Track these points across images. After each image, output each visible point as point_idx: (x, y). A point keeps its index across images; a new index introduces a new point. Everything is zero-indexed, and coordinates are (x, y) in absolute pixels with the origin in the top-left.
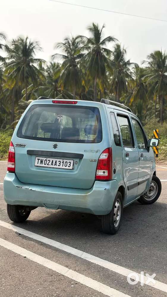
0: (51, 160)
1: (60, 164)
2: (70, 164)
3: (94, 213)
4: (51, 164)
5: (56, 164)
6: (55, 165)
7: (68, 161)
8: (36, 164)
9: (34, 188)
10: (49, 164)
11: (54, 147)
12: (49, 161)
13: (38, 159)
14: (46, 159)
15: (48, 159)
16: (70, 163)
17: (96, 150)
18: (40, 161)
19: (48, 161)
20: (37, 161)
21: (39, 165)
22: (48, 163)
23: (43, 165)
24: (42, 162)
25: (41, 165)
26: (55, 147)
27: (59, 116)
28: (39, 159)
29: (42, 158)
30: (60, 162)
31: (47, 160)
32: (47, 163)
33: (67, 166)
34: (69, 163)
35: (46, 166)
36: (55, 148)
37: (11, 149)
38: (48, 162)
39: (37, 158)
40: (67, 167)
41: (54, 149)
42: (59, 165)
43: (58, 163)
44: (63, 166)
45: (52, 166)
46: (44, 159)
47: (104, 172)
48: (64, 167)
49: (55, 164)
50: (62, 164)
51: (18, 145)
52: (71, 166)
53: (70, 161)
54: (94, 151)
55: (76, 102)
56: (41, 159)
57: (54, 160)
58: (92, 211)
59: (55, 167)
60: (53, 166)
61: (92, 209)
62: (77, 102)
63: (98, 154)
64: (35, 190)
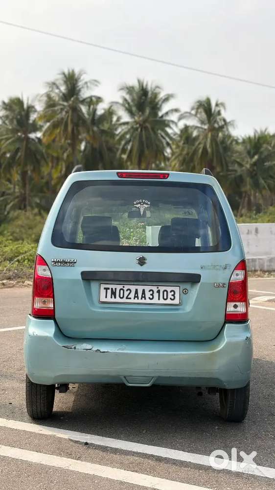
0: (133, 288)
1: (152, 295)
2: (173, 295)
3: (225, 386)
4: (135, 297)
5: (144, 296)
6: (143, 299)
7: (169, 289)
8: (103, 299)
9: (104, 348)
10: (129, 297)
11: (139, 263)
12: (129, 291)
13: (105, 288)
14: (121, 287)
15: (127, 287)
16: (173, 293)
17: (223, 264)
18: (109, 292)
19: (127, 290)
20: (103, 292)
21: (109, 299)
22: (128, 295)
23: (118, 300)
24: (114, 293)
25: (113, 300)
26: (142, 262)
27: (140, 203)
28: (109, 289)
29: (114, 287)
30: (151, 292)
31: (125, 289)
32: (126, 295)
33: (169, 299)
34: (171, 292)
35: (125, 300)
36: (141, 265)
37: (42, 271)
38: (126, 293)
39: (103, 286)
40: (169, 301)
41: (139, 266)
42: (151, 297)
43: (148, 295)
44: (159, 299)
45: (136, 301)
46: (119, 287)
47: (235, 306)
48: (162, 301)
49: (142, 297)
50: (156, 295)
51: (58, 262)
52: (176, 298)
53: (172, 288)
54: (221, 266)
55: (166, 176)
56: (112, 289)
57: (140, 289)
58: (221, 381)
59: (143, 301)
60: (140, 301)
61: (223, 378)
62: (168, 175)
63: (228, 272)
64: (106, 351)
